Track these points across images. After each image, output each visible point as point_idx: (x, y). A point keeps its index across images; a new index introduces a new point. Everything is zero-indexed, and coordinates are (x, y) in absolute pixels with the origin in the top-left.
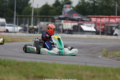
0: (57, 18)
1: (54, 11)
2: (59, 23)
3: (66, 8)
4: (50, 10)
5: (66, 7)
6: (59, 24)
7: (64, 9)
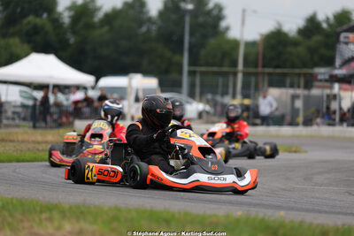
0: (327, 77)
1: (301, 50)
2: (327, 91)
3: (347, 43)
4: (290, 49)
5: (346, 40)
6: (328, 96)
7: (342, 47)
